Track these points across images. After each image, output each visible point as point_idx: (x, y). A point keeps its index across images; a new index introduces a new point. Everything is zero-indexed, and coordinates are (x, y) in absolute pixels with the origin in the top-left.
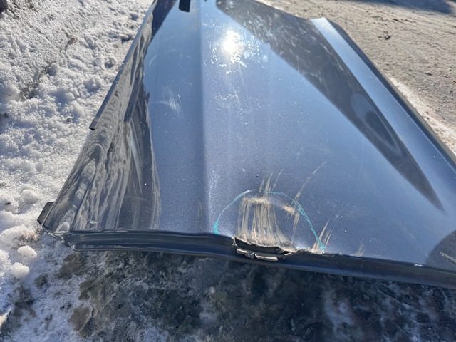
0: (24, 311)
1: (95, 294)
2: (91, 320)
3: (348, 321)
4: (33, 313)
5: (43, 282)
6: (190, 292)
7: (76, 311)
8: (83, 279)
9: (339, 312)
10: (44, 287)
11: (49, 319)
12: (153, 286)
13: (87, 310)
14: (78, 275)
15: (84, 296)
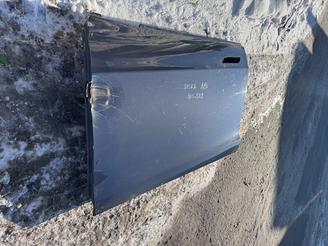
0: (59, 13)
1: (69, 38)
2: (60, 38)
3: (73, 134)
4: (59, 16)
5: (71, 17)
6: (75, 74)
7: (62, 32)
8: (74, 32)
9: (76, 131)
10: (69, 18)
11: (58, 23)
12: (75, 59)
13: (63, 36)
14: (76, 30)
15: (68, 34)
